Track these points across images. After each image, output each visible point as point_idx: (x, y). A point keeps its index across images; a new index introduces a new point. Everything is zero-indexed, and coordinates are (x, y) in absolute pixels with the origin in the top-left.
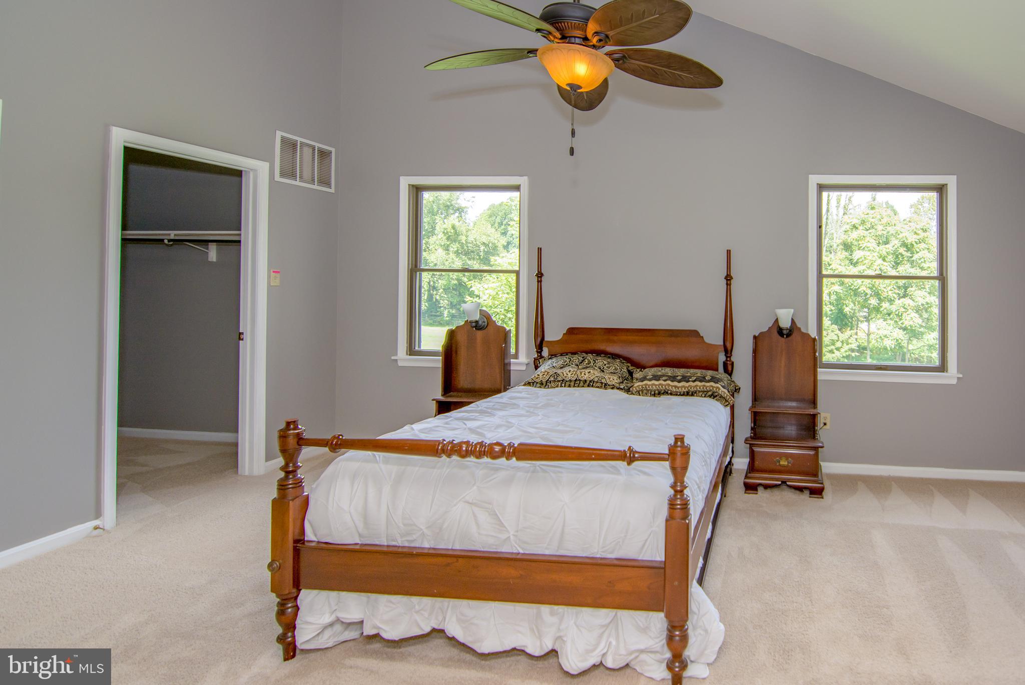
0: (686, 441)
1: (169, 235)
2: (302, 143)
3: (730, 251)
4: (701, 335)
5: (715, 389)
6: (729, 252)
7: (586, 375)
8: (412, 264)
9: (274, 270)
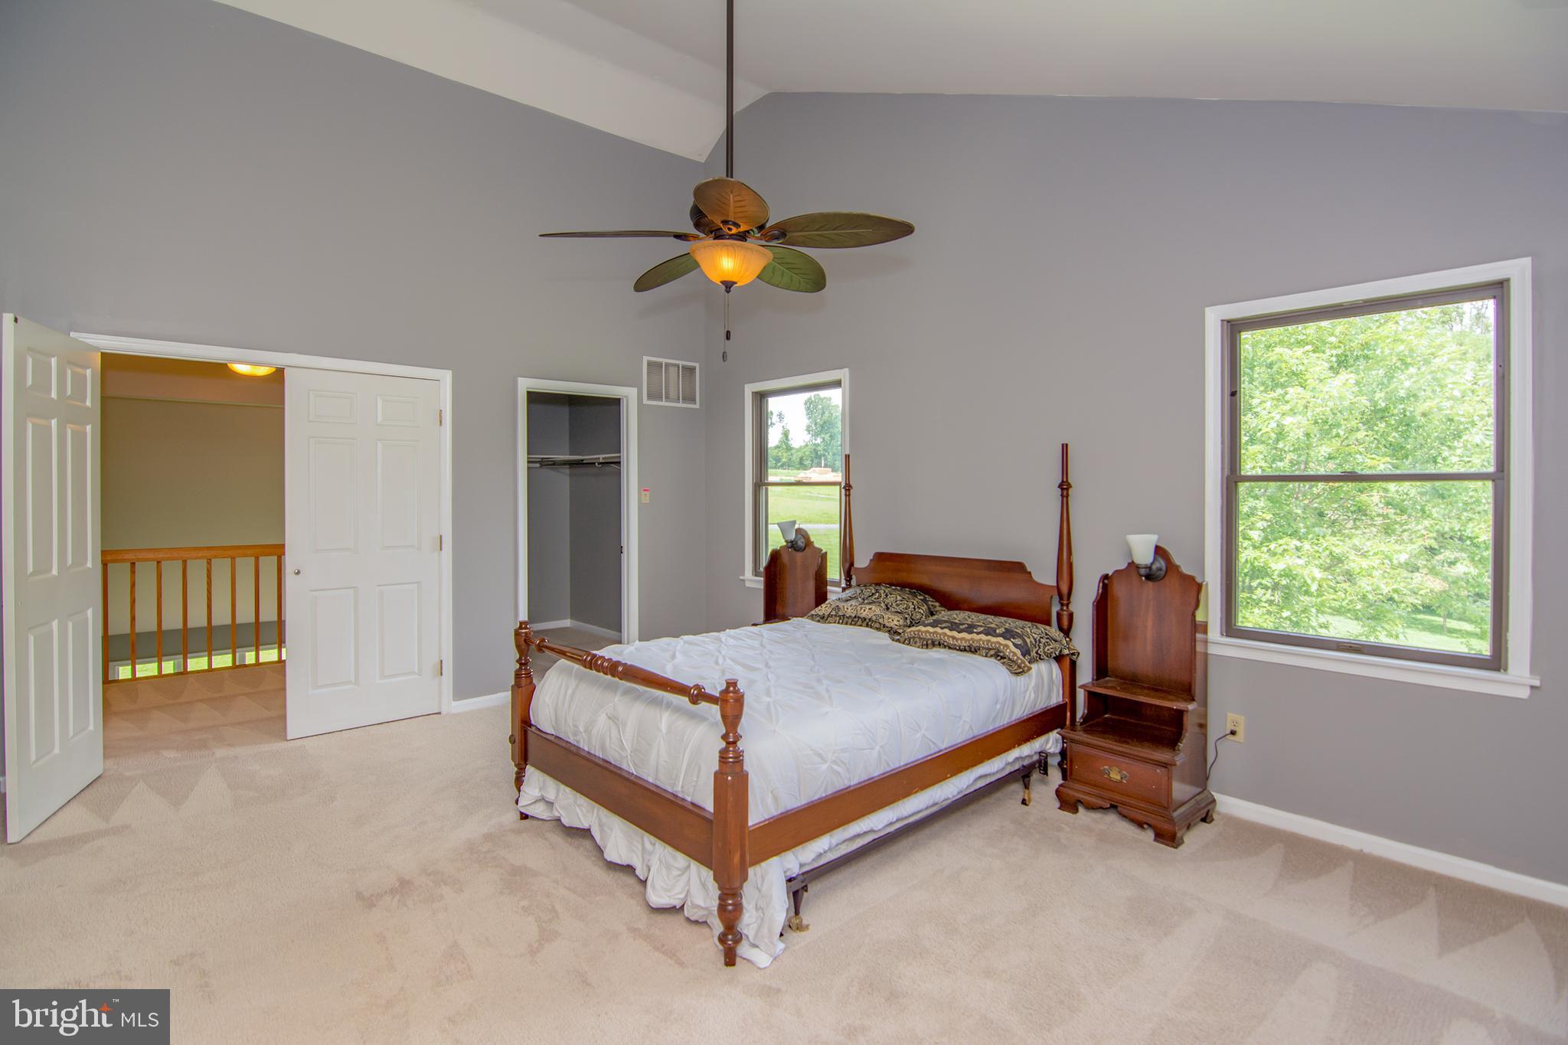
0: (739, 685)
1: (599, 458)
2: (667, 365)
3: (1067, 445)
4: (1029, 570)
5: (1002, 647)
6: (1065, 448)
7: (866, 612)
8: (757, 478)
9: (643, 489)
